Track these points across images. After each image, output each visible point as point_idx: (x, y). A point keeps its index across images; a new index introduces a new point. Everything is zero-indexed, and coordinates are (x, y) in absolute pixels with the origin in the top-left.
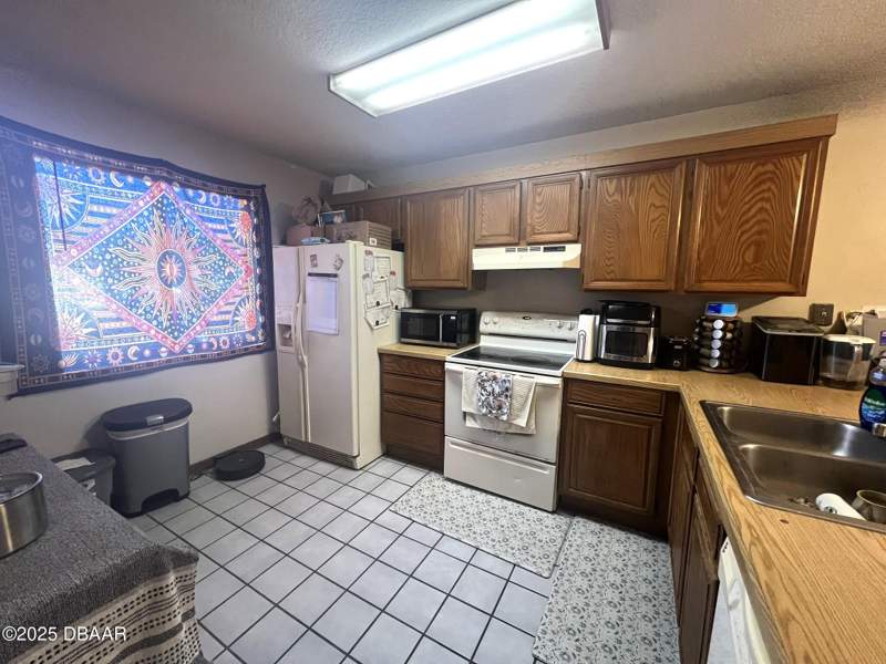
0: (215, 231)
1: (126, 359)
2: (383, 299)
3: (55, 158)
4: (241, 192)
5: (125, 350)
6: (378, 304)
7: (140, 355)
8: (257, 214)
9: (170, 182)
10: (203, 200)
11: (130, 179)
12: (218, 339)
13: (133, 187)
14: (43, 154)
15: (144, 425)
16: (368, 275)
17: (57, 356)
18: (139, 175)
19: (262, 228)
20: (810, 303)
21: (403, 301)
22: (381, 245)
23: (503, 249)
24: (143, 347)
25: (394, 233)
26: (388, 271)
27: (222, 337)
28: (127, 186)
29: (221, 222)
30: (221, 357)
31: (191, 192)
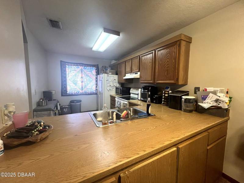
0: (89, 73)
1: (75, 93)
2: (112, 85)
3: (68, 65)
4: (94, 66)
5: (75, 91)
6: (110, 86)
7: (77, 93)
8: (97, 70)
9: (82, 66)
10: (87, 68)
11: (77, 67)
12: (88, 91)
13: (77, 68)
14: (67, 65)
15: (74, 102)
16: (107, 80)
17: (67, 91)
18: (78, 66)
19: (98, 72)
20: (194, 87)
21: (118, 85)
22: (112, 74)
23: (129, 74)
24: (77, 91)
25: (116, 72)
26: (113, 79)
27: (89, 91)
28: (76, 68)
29: (90, 72)
30: (89, 94)
31: (85, 67)
